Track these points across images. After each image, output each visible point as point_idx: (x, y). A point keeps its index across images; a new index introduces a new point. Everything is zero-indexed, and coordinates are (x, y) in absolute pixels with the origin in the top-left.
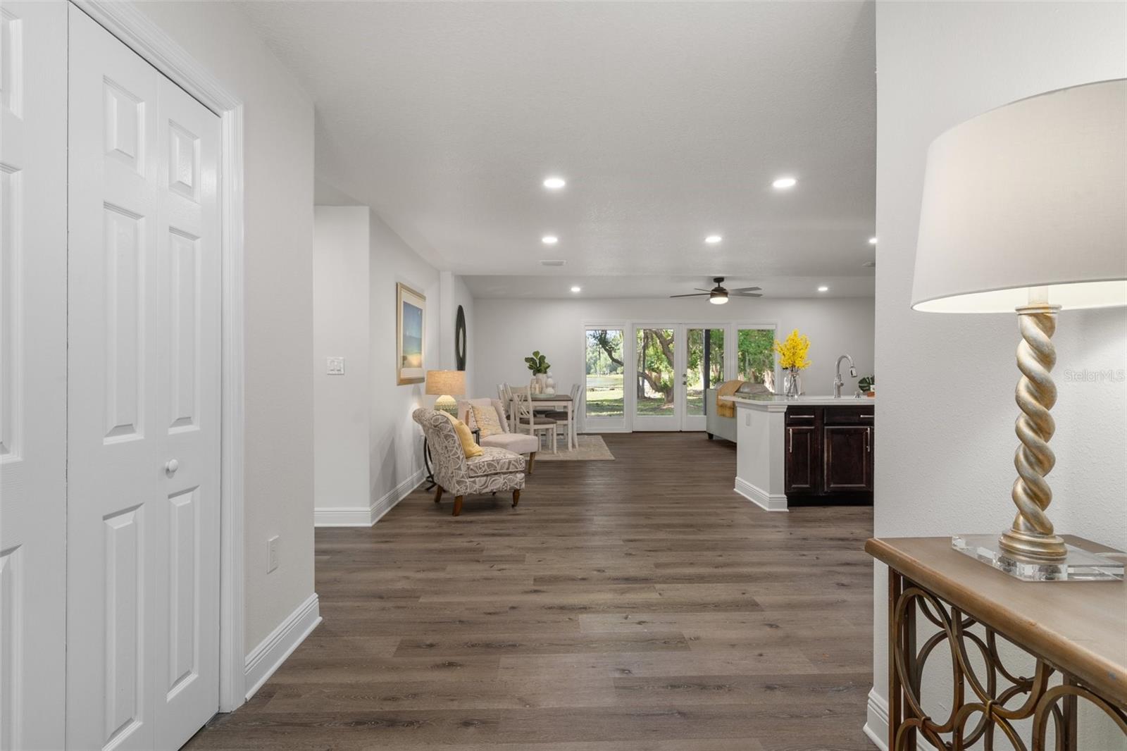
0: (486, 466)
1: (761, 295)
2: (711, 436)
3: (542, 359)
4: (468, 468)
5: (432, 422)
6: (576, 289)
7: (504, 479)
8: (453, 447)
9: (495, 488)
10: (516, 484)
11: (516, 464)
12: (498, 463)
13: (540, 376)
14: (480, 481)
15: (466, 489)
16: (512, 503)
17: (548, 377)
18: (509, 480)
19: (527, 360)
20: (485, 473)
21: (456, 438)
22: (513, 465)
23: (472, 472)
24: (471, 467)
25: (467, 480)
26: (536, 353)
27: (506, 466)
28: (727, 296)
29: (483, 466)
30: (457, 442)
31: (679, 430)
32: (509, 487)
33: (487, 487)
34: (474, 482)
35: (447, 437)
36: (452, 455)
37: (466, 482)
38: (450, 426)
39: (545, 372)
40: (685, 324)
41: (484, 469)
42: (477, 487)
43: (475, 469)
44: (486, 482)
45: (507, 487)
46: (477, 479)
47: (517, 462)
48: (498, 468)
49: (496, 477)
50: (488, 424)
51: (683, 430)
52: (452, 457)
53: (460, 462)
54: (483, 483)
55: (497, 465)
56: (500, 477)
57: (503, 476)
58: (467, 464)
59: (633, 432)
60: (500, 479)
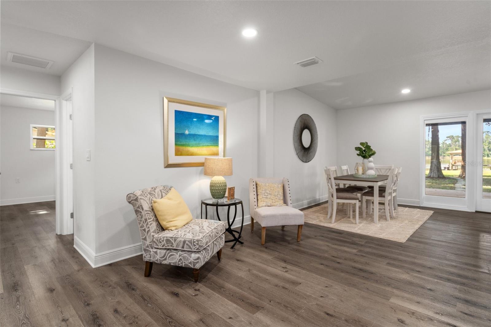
0: (165, 241)
6: (406, 91)
7: (180, 256)
8: (141, 221)
9: (173, 261)
10: (190, 263)
11: (190, 244)
12: (175, 241)
13: (365, 161)
14: (160, 252)
15: (150, 257)
18: (184, 257)
19: (357, 149)
20: (164, 247)
22: (187, 244)
23: (155, 244)
25: (151, 250)
27: (181, 245)
29: (163, 241)
32: (183, 264)
33: (165, 259)
34: (156, 253)
37: (151, 252)
41: (163, 243)
42: (158, 257)
43: (156, 242)
44: (165, 255)
45: (182, 263)
46: (159, 251)
47: (191, 243)
48: (175, 245)
49: (173, 253)
53: (146, 234)
54: (163, 255)
55: (173, 242)
56: (176, 253)
57: (180, 253)
58: (153, 236)
59: (477, 212)
60: (175, 255)
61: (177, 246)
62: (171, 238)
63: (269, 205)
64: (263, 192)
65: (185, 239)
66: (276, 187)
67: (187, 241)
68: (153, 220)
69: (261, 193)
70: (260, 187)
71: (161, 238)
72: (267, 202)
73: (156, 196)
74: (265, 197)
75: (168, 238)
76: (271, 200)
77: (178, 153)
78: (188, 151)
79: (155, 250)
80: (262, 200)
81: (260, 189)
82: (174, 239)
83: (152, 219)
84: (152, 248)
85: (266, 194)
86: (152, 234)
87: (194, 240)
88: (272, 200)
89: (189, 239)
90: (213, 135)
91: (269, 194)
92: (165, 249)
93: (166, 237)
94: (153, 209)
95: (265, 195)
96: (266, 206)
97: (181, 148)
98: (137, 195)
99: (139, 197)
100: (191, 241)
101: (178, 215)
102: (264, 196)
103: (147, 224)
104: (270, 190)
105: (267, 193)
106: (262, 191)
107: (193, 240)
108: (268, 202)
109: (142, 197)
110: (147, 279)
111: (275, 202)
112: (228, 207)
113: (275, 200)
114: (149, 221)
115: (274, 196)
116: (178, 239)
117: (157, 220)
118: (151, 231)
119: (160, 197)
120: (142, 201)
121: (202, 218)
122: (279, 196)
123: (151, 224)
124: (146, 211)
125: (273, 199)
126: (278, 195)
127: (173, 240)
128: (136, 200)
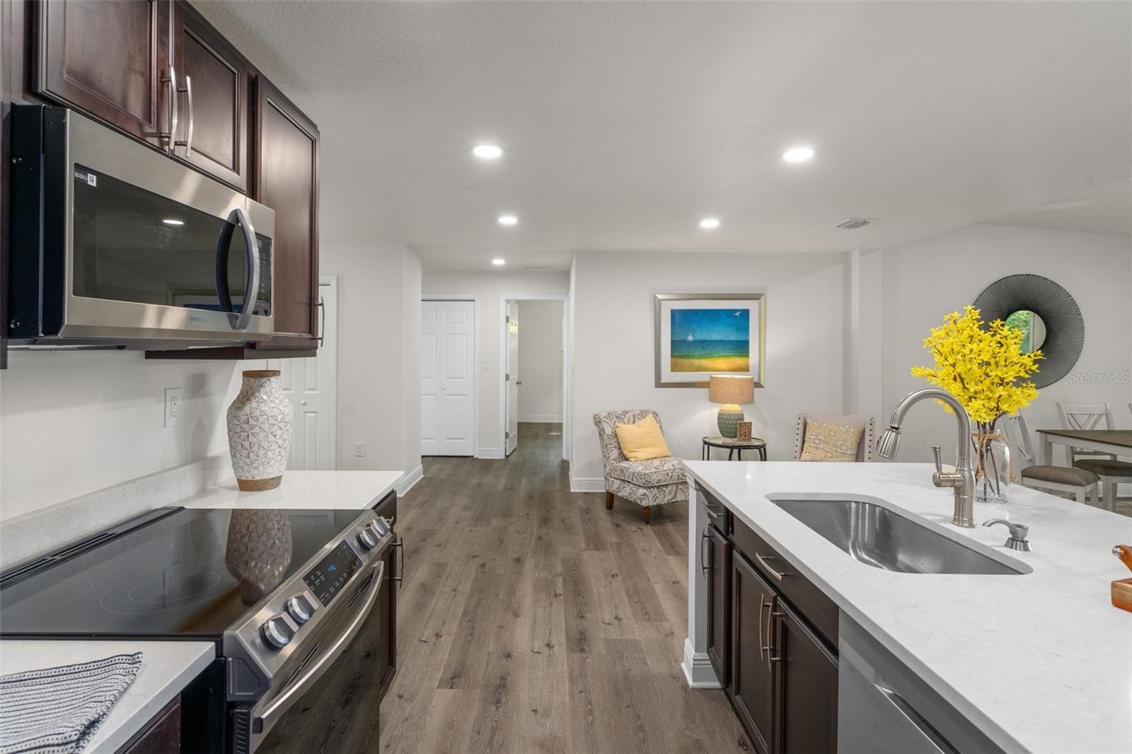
0: (619, 471)
7: (630, 489)
9: (625, 494)
10: (638, 498)
12: (627, 471)
15: (609, 487)
18: (633, 491)
20: (619, 477)
25: (610, 479)
27: (632, 477)
32: (633, 499)
33: (620, 491)
37: (609, 481)
41: (618, 473)
42: (615, 488)
43: (614, 470)
45: (632, 497)
46: (615, 481)
47: (639, 476)
48: (628, 476)
49: (626, 484)
53: (606, 461)
54: (618, 486)
55: (626, 473)
58: (612, 464)
61: (628, 478)
62: (625, 468)
64: (812, 437)
66: (842, 432)
67: (636, 473)
68: (615, 447)
70: (809, 428)
71: (621, 467)
72: (815, 454)
73: (626, 420)
74: (815, 445)
76: (824, 452)
77: (674, 368)
78: (693, 365)
79: (613, 479)
81: (809, 431)
82: (627, 469)
83: (614, 445)
84: (611, 477)
85: (817, 441)
86: (612, 461)
88: (827, 452)
90: (738, 339)
91: (824, 442)
92: (620, 479)
94: (616, 435)
97: (680, 361)
98: (602, 417)
99: (603, 419)
101: (643, 447)
102: (812, 445)
103: (608, 450)
104: (826, 435)
105: (819, 440)
106: (812, 435)
109: (606, 420)
110: (607, 510)
111: (831, 457)
112: (729, 450)
113: (831, 453)
114: (609, 446)
115: (834, 446)
116: (634, 471)
117: (620, 448)
118: (612, 458)
119: (632, 421)
120: (605, 424)
121: (703, 460)
122: (844, 448)
123: (611, 451)
124: (608, 435)
125: (828, 450)
126: (842, 445)
127: (625, 470)
128: (600, 422)
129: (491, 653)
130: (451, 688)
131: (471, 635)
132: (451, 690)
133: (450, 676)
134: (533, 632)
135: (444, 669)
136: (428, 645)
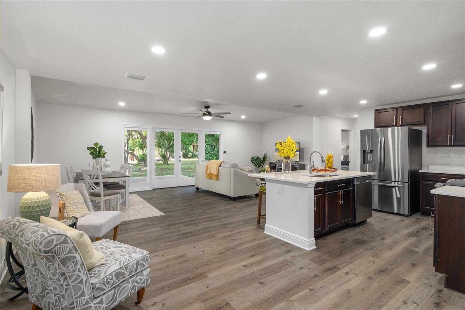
0: (114, 278)
1: (224, 117)
2: (198, 189)
3: (101, 147)
4: (93, 288)
5: (42, 247)
6: (122, 104)
7: (132, 283)
10: (143, 283)
12: (126, 269)
13: (99, 159)
14: (107, 297)
16: (136, 300)
17: (106, 160)
18: (137, 282)
19: (89, 148)
20: (113, 286)
21: (78, 258)
22: (141, 264)
23: (99, 291)
24: (98, 285)
26: (96, 144)
27: (135, 269)
28: (211, 116)
29: (111, 279)
30: (80, 262)
31: (177, 186)
32: (137, 289)
33: (115, 301)
34: (101, 302)
35: (64, 262)
36: (73, 282)
37: (92, 307)
38: (70, 245)
39: (104, 157)
40: (180, 129)
41: (112, 282)
42: (104, 306)
43: (101, 286)
44: (114, 295)
45: (135, 290)
46: (104, 297)
48: (127, 274)
49: (124, 285)
50: (77, 208)
51: (179, 186)
52: (71, 284)
53: (84, 286)
54: (110, 298)
55: (125, 272)
56: (127, 283)
57: (131, 280)
59: (153, 189)
60: (127, 286)
63: (83, 215)
65: (137, 260)
67: (140, 260)
69: (69, 204)
70: (65, 197)
71: (108, 277)
75: (117, 271)
76: (82, 209)
79: (98, 300)
80: (74, 211)
81: (66, 199)
82: (125, 267)
84: (92, 301)
87: (147, 255)
89: (141, 258)
93: (114, 272)
95: (75, 205)
96: (80, 217)
100: (144, 257)
106: (70, 201)
107: (145, 256)
108: (81, 212)
116: (130, 264)
118: (89, 277)
127: (123, 269)
128: (65, 241)
129: (378, 283)
130: (405, 280)
131: (383, 294)
132: (405, 279)
133: (403, 283)
134: (349, 280)
135: (406, 286)
136: (413, 300)
